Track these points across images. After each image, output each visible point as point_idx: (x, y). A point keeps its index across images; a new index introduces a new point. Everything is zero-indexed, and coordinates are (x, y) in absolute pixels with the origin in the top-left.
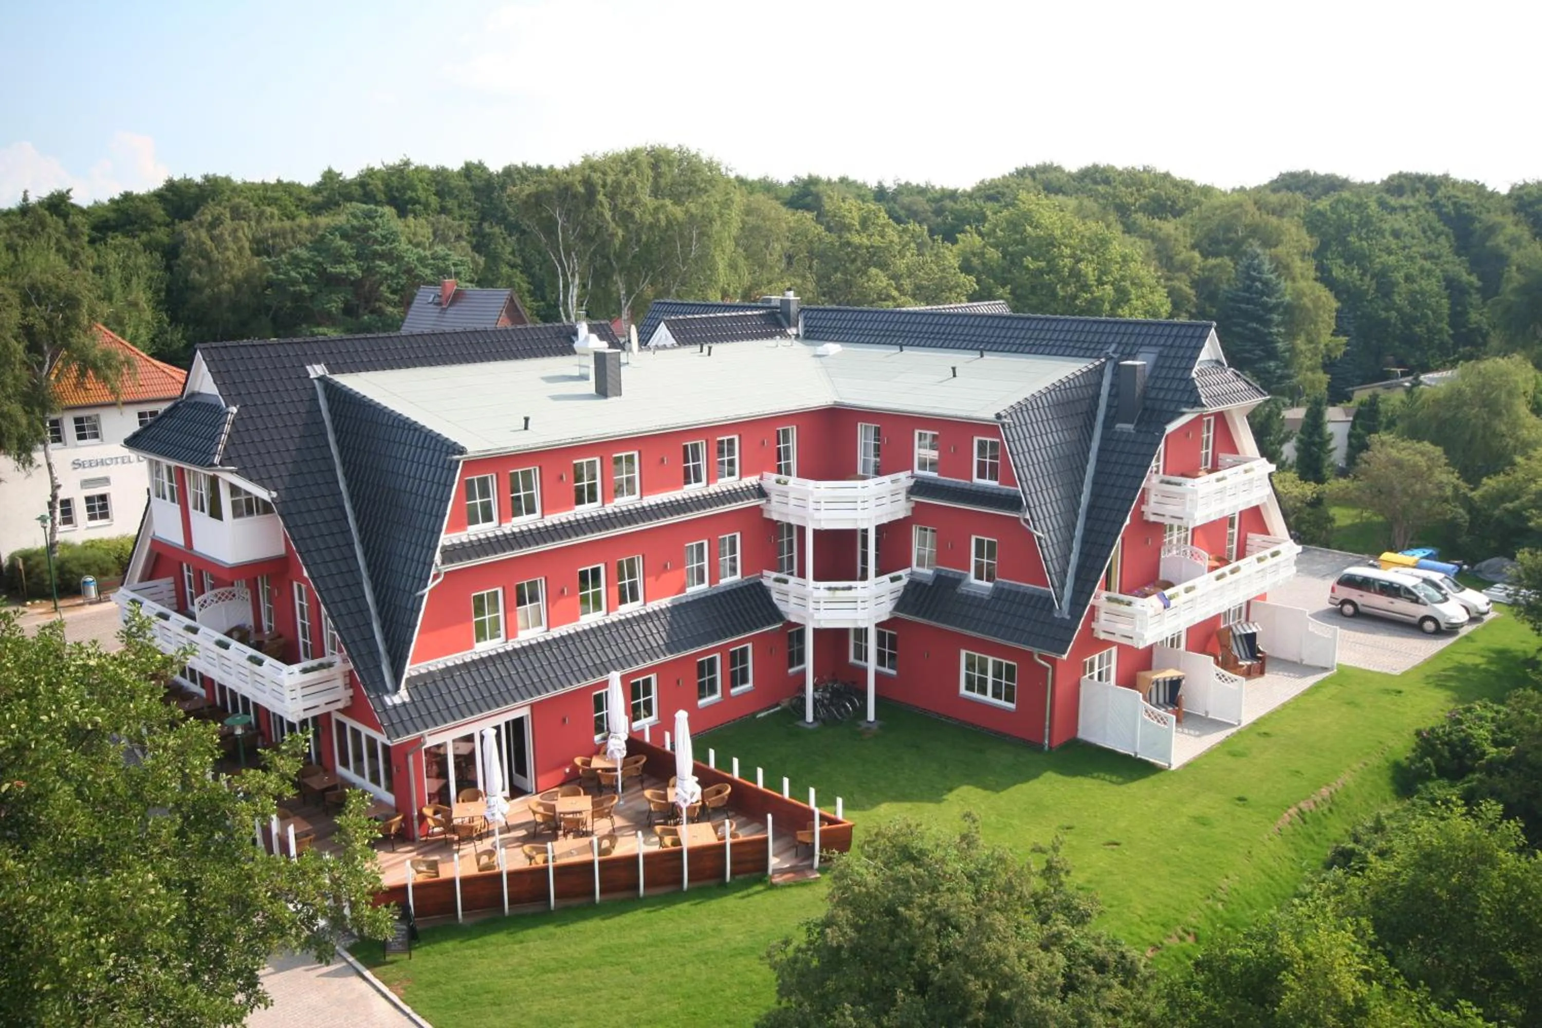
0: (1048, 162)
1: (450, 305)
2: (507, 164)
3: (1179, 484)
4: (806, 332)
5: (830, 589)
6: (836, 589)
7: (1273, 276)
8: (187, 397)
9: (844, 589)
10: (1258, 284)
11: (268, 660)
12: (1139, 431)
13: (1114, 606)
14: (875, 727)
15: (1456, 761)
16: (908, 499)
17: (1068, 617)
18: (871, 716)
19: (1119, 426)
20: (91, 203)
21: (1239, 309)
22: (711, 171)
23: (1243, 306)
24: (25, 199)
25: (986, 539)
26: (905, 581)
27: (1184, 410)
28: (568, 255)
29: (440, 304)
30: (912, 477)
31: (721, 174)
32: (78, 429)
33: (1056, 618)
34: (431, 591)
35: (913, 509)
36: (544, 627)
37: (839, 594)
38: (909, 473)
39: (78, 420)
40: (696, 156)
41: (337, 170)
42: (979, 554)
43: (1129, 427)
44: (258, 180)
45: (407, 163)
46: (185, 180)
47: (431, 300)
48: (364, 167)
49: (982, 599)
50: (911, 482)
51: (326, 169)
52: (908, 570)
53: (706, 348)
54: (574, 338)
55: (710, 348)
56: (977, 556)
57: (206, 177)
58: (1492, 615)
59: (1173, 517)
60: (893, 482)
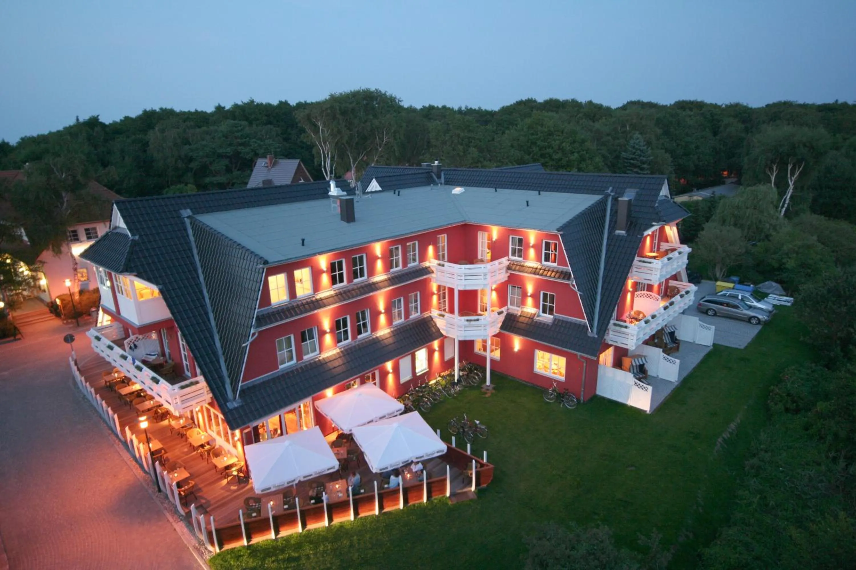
0: (530, 98)
1: (272, 168)
2: (297, 102)
3: (650, 263)
4: (445, 181)
5: (468, 320)
6: (470, 320)
7: (645, 148)
8: (113, 230)
9: (475, 320)
10: (639, 151)
11: (162, 381)
12: (628, 235)
13: (618, 328)
14: (490, 388)
15: (795, 405)
16: (507, 272)
17: (596, 336)
18: (488, 383)
19: (618, 232)
20: (111, 122)
21: (630, 163)
22: (391, 102)
23: (632, 161)
24: (78, 120)
25: (549, 293)
26: (505, 313)
27: (654, 223)
28: (325, 143)
29: (267, 167)
30: (509, 260)
31: (396, 103)
32: (87, 234)
33: (589, 337)
34: (251, 344)
35: (509, 277)
36: (318, 351)
37: (473, 323)
38: (507, 258)
39: (87, 230)
40: (385, 94)
41: (223, 105)
42: (545, 300)
43: (623, 232)
44: (186, 110)
45: (252, 102)
46: (152, 110)
47: (263, 165)
48: (233, 104)
49: (548, 325)
50: (508, 263)
51: (217, 105)
52: (506, 308)
53: (397, 192)
54: (328, 189)
55: (399, 192)
56: (543, 301)
57: (161, 109)
58: (774, 311)
59: (645, 279)
60: (499, 264)
